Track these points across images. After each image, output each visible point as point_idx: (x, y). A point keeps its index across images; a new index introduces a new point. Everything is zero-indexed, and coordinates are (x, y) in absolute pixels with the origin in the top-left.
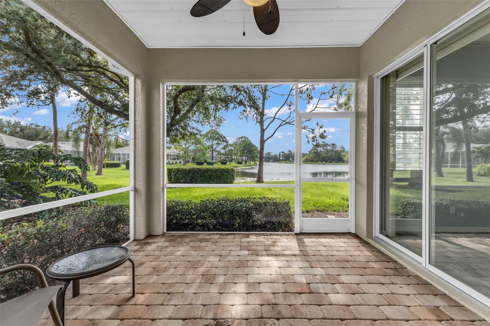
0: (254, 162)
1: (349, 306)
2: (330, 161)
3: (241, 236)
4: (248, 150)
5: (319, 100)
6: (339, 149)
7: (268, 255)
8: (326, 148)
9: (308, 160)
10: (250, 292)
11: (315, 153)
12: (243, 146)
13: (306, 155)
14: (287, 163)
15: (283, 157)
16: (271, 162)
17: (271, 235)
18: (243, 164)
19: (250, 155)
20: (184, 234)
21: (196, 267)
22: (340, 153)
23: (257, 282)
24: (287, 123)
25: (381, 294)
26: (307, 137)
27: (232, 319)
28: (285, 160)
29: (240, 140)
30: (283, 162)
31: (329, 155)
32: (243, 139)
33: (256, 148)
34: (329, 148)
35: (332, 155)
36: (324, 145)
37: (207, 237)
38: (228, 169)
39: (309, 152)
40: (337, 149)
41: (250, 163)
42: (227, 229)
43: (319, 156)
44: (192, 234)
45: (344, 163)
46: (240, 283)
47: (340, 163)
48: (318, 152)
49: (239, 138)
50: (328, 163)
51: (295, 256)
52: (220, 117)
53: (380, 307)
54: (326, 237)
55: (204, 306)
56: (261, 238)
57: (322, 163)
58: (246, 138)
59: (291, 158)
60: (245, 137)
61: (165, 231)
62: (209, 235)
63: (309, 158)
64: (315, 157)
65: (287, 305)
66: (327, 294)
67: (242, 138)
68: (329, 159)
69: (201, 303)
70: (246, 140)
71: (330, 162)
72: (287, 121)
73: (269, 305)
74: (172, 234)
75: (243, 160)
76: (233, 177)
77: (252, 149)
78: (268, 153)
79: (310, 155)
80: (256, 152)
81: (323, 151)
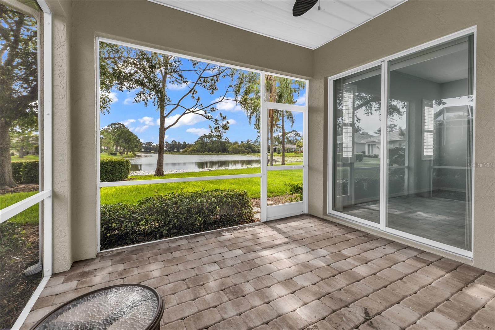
0: (133, 153)
1: (375, 274)
2: (215, 151)
3: (214, 236)
4: (125, 139)
5: (227, 92)
6: (224, 140)
7: (264, 249)
8: (212, 139)
9: (194, 151)
10: (294, 290)
11: (201, 143)
12: (118, 134)
13: (192, 146)
14: (172, 154)
15: (166, 147)
16: (153, 153)
17: (241, 228)
18: (118, 156)
19: (127, 145)
20: (134, 249)
21: (201, 283)
22: (225, 144)
23: (288, 278)
24: (191, 112)
25: (381, 258)
26: (210, 127)
27: (311, 325)
28: (169, 151)
29: (113, 126)
30: (167, 152)
31: (215, 146)
32: (117, 126)
33: (135, 138)
34: (215, 139)
35: (218, 146)
36: (210, 136)
37: (173, 245)
38: (122, 162)
39: (195, 142)
40: (222, 140)
41: (127, 154)
42: (186, 231)
43: (206, 146)
44: (147, 246)
45: (228, 153)
46: (273, 285)
47: (226, 153)
48: (204, 142)
49: (111, 125)
50: (214, 153)
51: (288, 243)
52: (104, 96)
53: (392, 267)
54: (292, 221)
55: (267, 324)
56: (236, 234)
57: (209, 153)
58: (122, 124)
59: (176, 149)
60: (120, 124)
61: (99, 251)
62: (172, 241)
63: (195, 149)
64: (202, 148)
65: (337, 290)
66: (351, 270)
67: (116, 124)
68: (215, 150)
69: (261, 323)
70: (121, 127)
71: (216, 153)
72: (191, 110)
73: (324, 296)
74: (115, 252)
75: (118, 152)
76: (128, 171)
77: (130, 138)
78: (148, 143)
79: (197, 146)
80: (135, 141)
81: (209, 142)
